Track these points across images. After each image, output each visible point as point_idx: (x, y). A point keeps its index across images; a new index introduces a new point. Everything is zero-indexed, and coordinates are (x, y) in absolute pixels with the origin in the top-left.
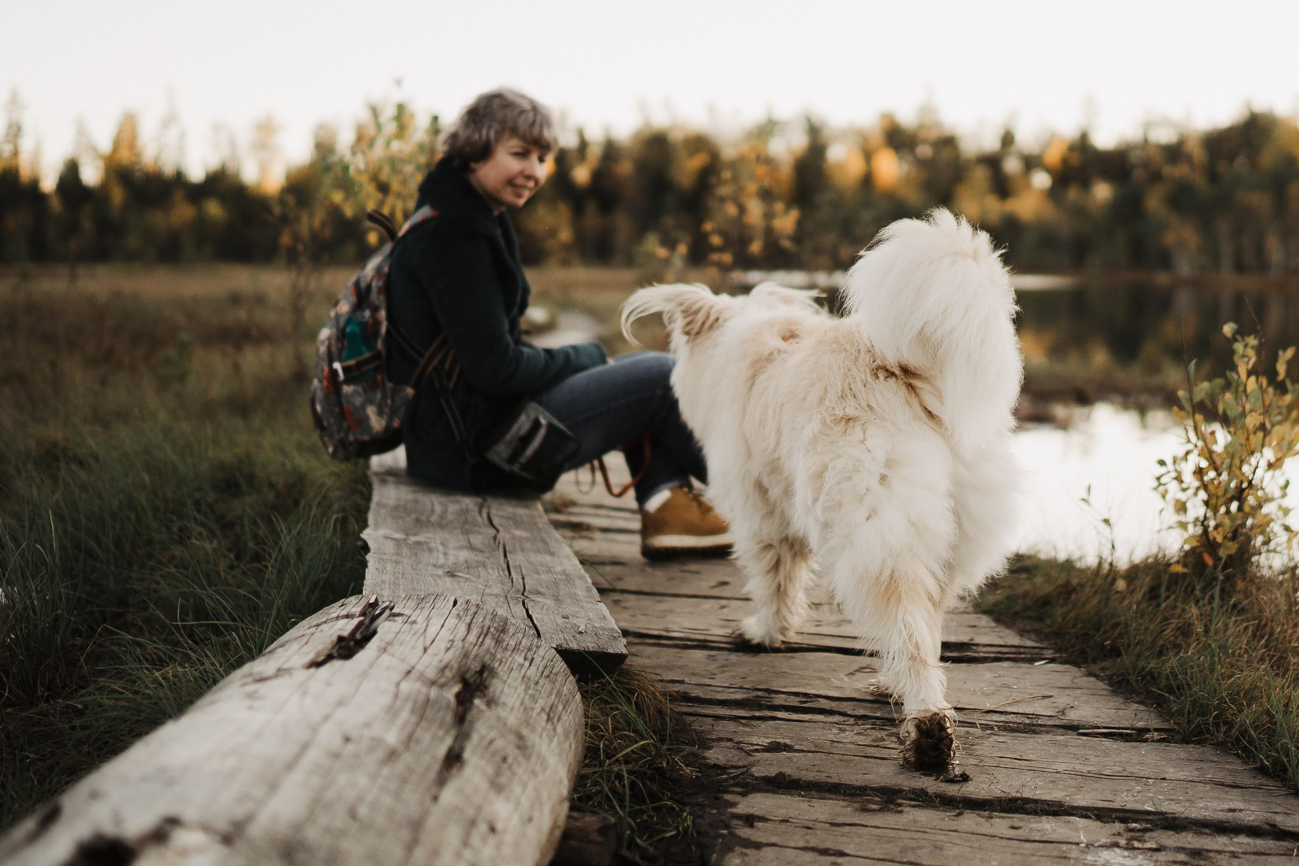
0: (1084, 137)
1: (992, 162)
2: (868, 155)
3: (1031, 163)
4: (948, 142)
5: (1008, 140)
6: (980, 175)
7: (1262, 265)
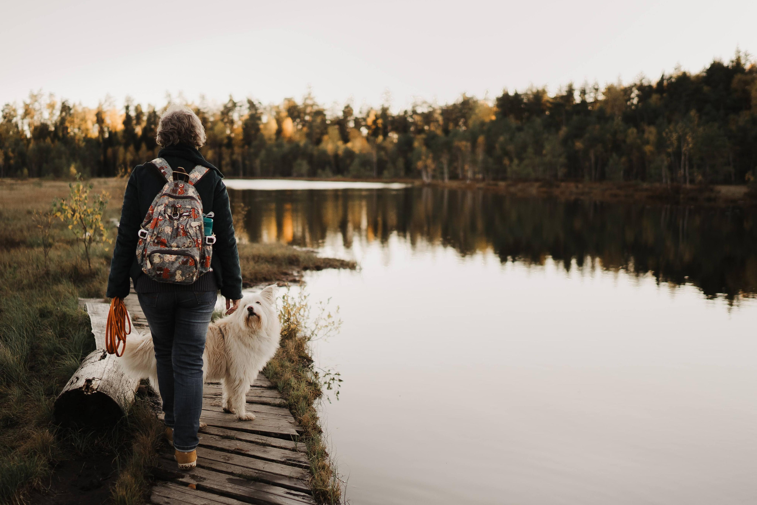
0: (384, 111)
1: (341, 123)
2: (279, 121)
3: (358, 123)
4: (320, 113)
5: (348, 111)
6: (334, 131)
7: (465, 178)
